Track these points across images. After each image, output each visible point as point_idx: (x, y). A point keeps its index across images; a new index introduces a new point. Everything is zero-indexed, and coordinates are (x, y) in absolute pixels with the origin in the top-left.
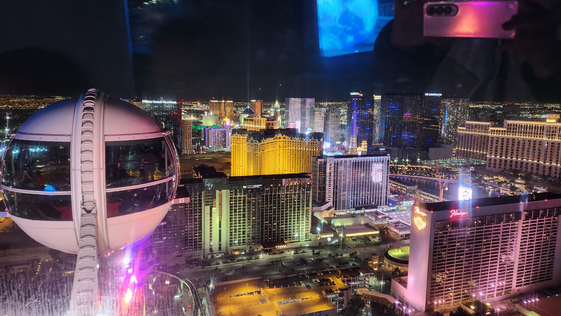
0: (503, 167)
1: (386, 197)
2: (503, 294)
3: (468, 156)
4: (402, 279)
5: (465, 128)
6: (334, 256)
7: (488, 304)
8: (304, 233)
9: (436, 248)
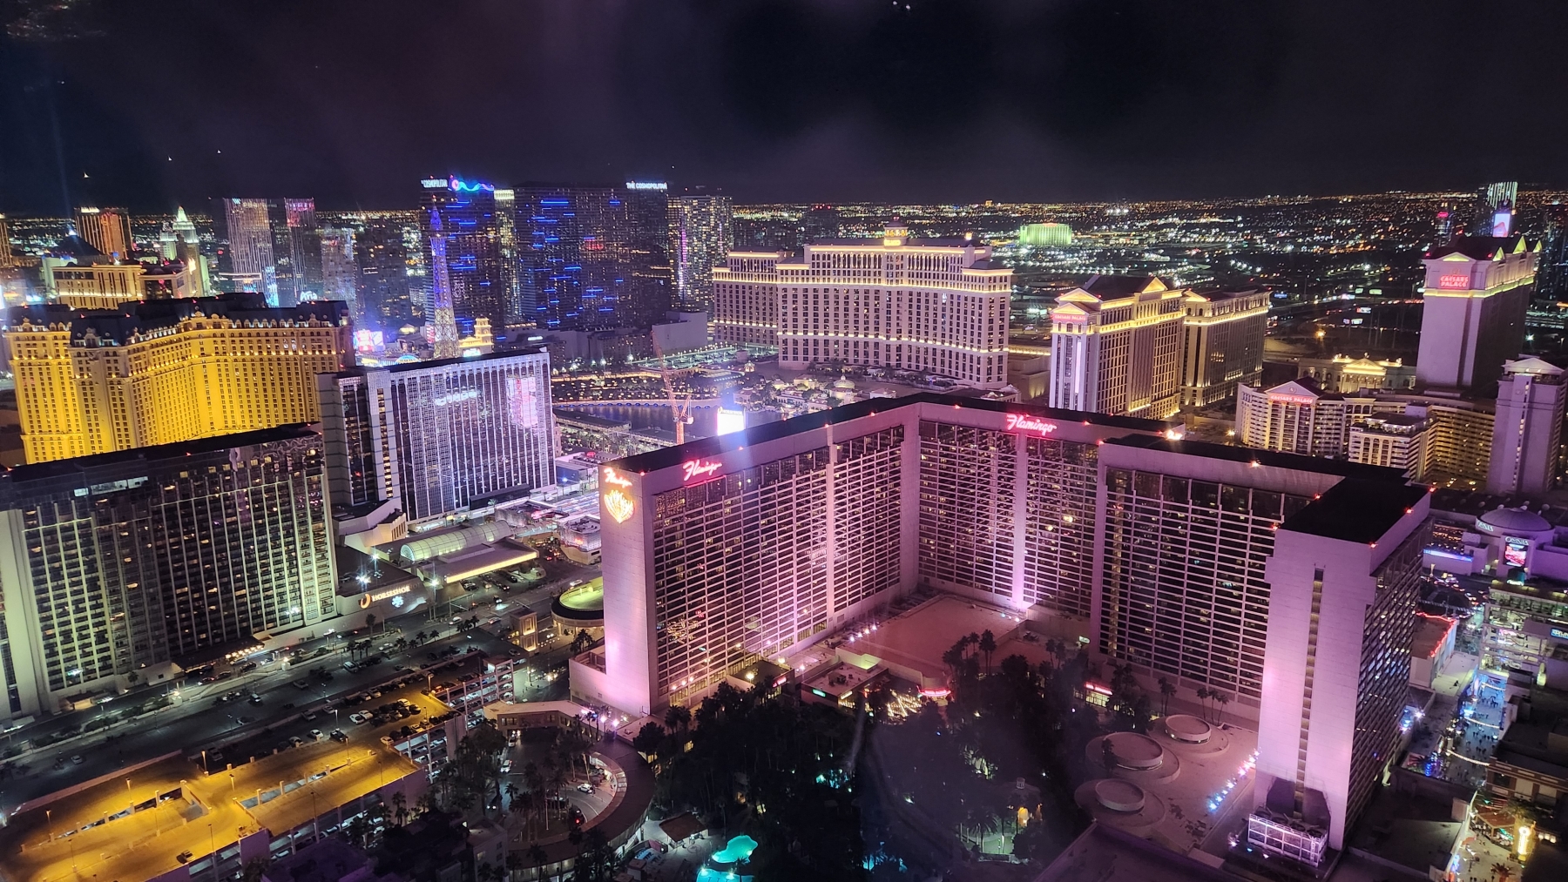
0: (811, 356)
1: (551, 463)
2: (811, 632)
3: (741, 337)
4: (594, 655)
5: (727, 270)
6: (413, 643)
7: (781, 661)
8: (317, 598)
9: (661, 559)
